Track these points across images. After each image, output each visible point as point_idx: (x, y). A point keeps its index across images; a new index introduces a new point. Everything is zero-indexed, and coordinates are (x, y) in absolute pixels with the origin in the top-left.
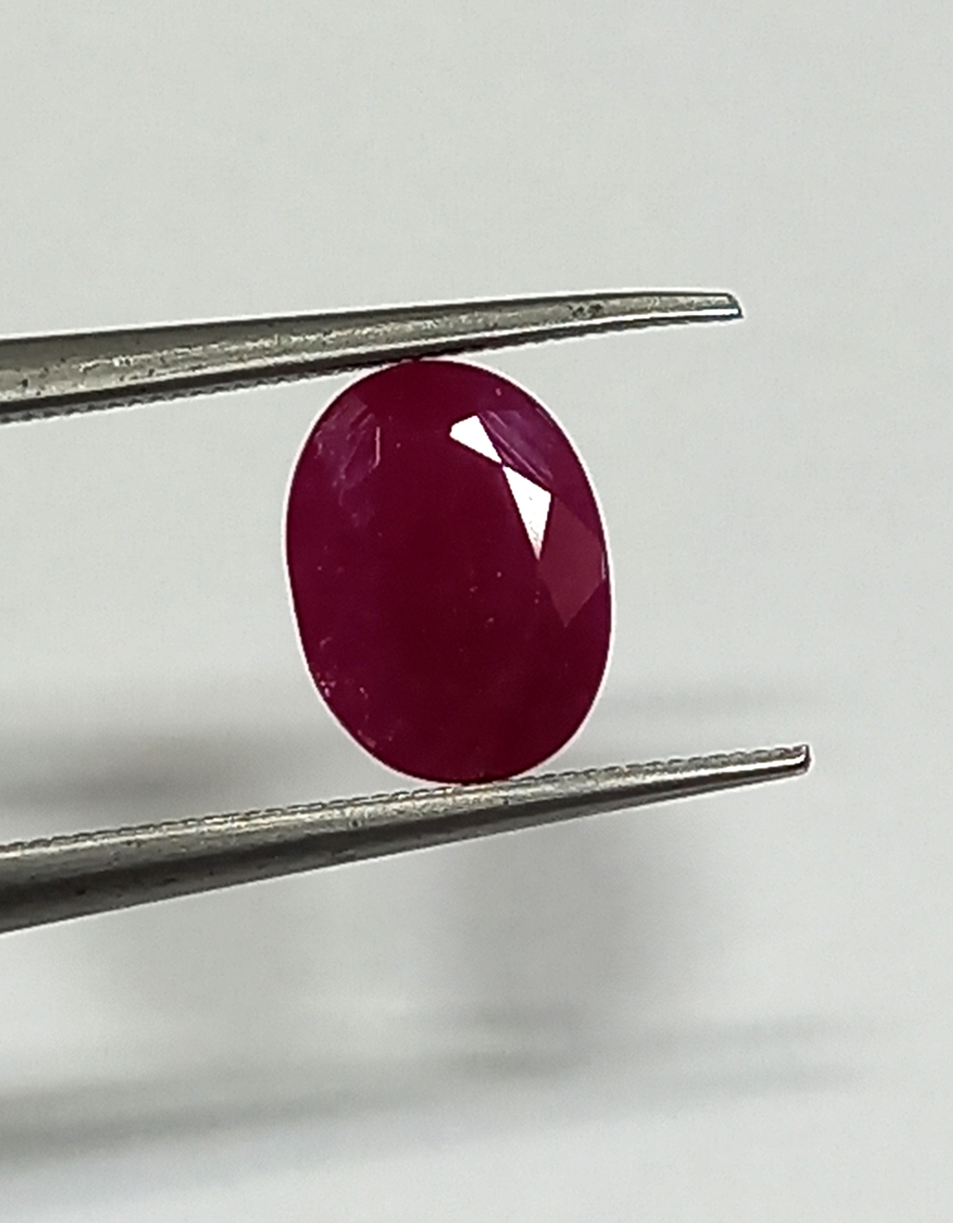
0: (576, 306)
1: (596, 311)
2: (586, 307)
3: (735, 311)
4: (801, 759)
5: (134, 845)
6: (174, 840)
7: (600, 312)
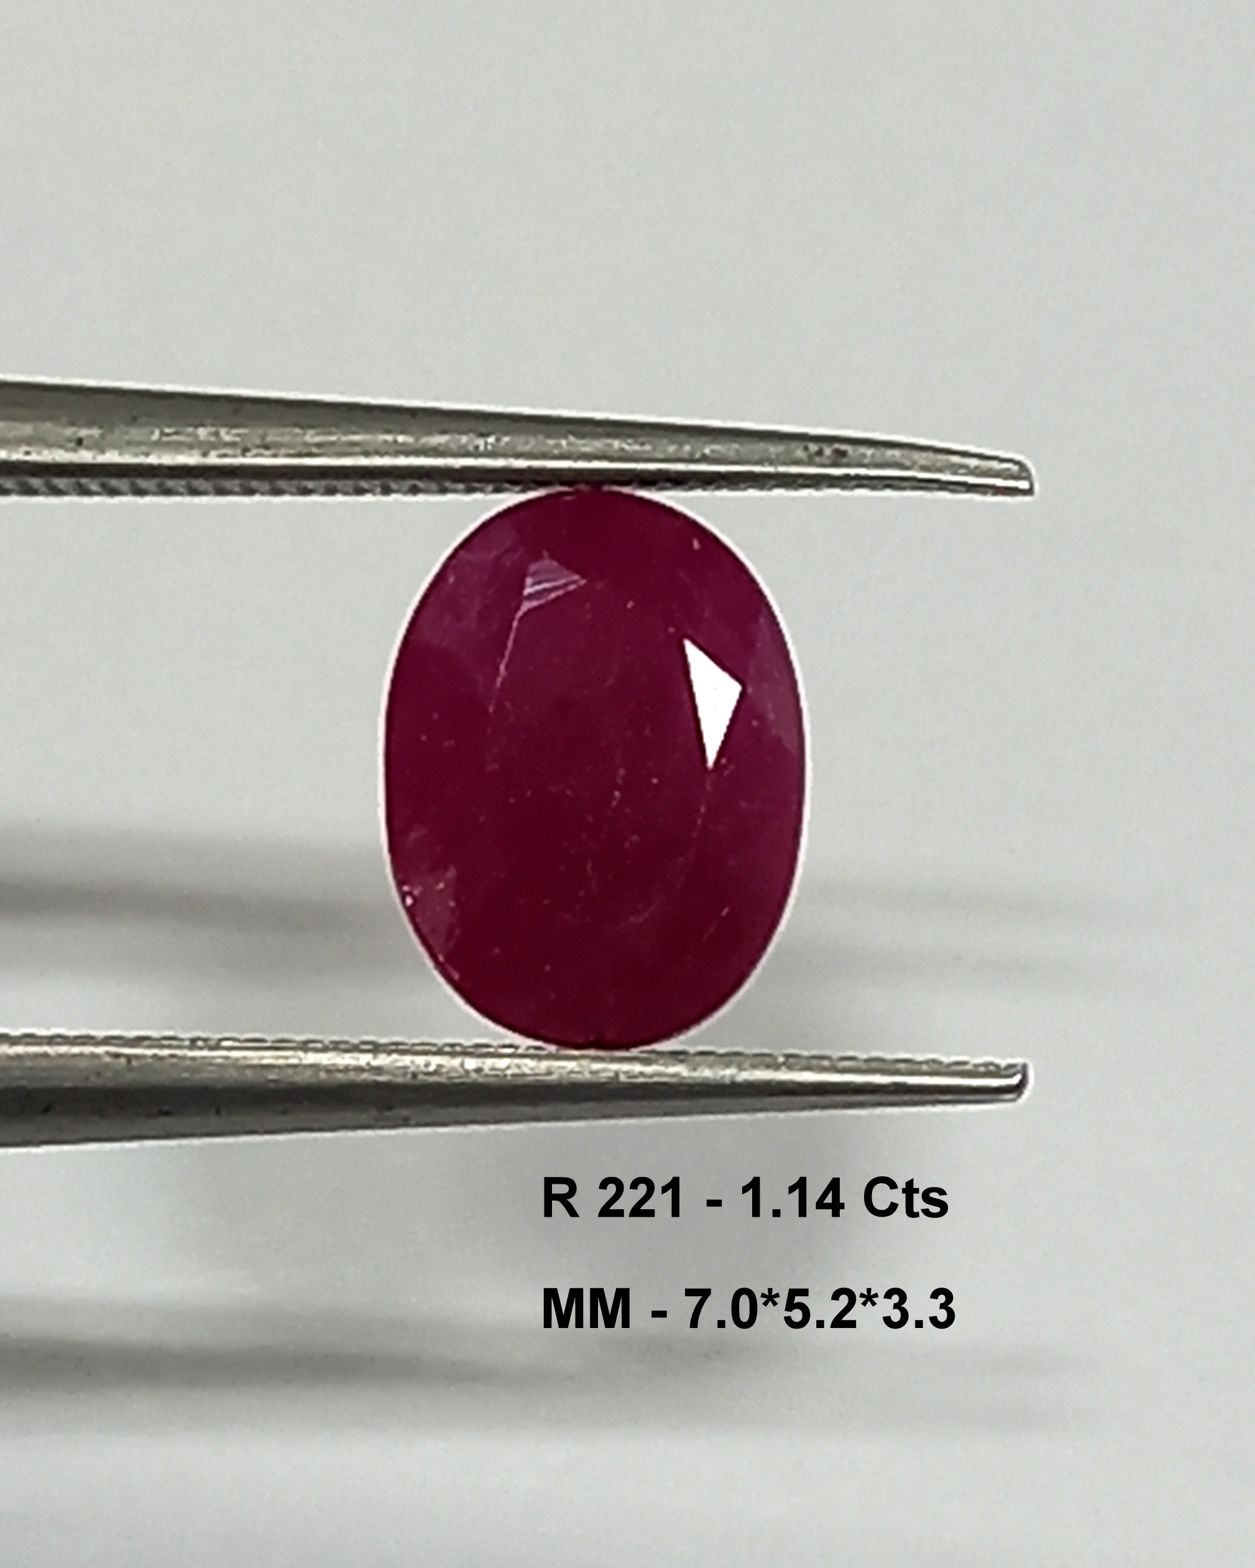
0: (813, 447)
1: (839, 458)
2: (828, 451)
3: (1023, 485)
4: (1015, 1080)
5: (123, 1061)
6: (175, 1060)
7: (845, 460)
